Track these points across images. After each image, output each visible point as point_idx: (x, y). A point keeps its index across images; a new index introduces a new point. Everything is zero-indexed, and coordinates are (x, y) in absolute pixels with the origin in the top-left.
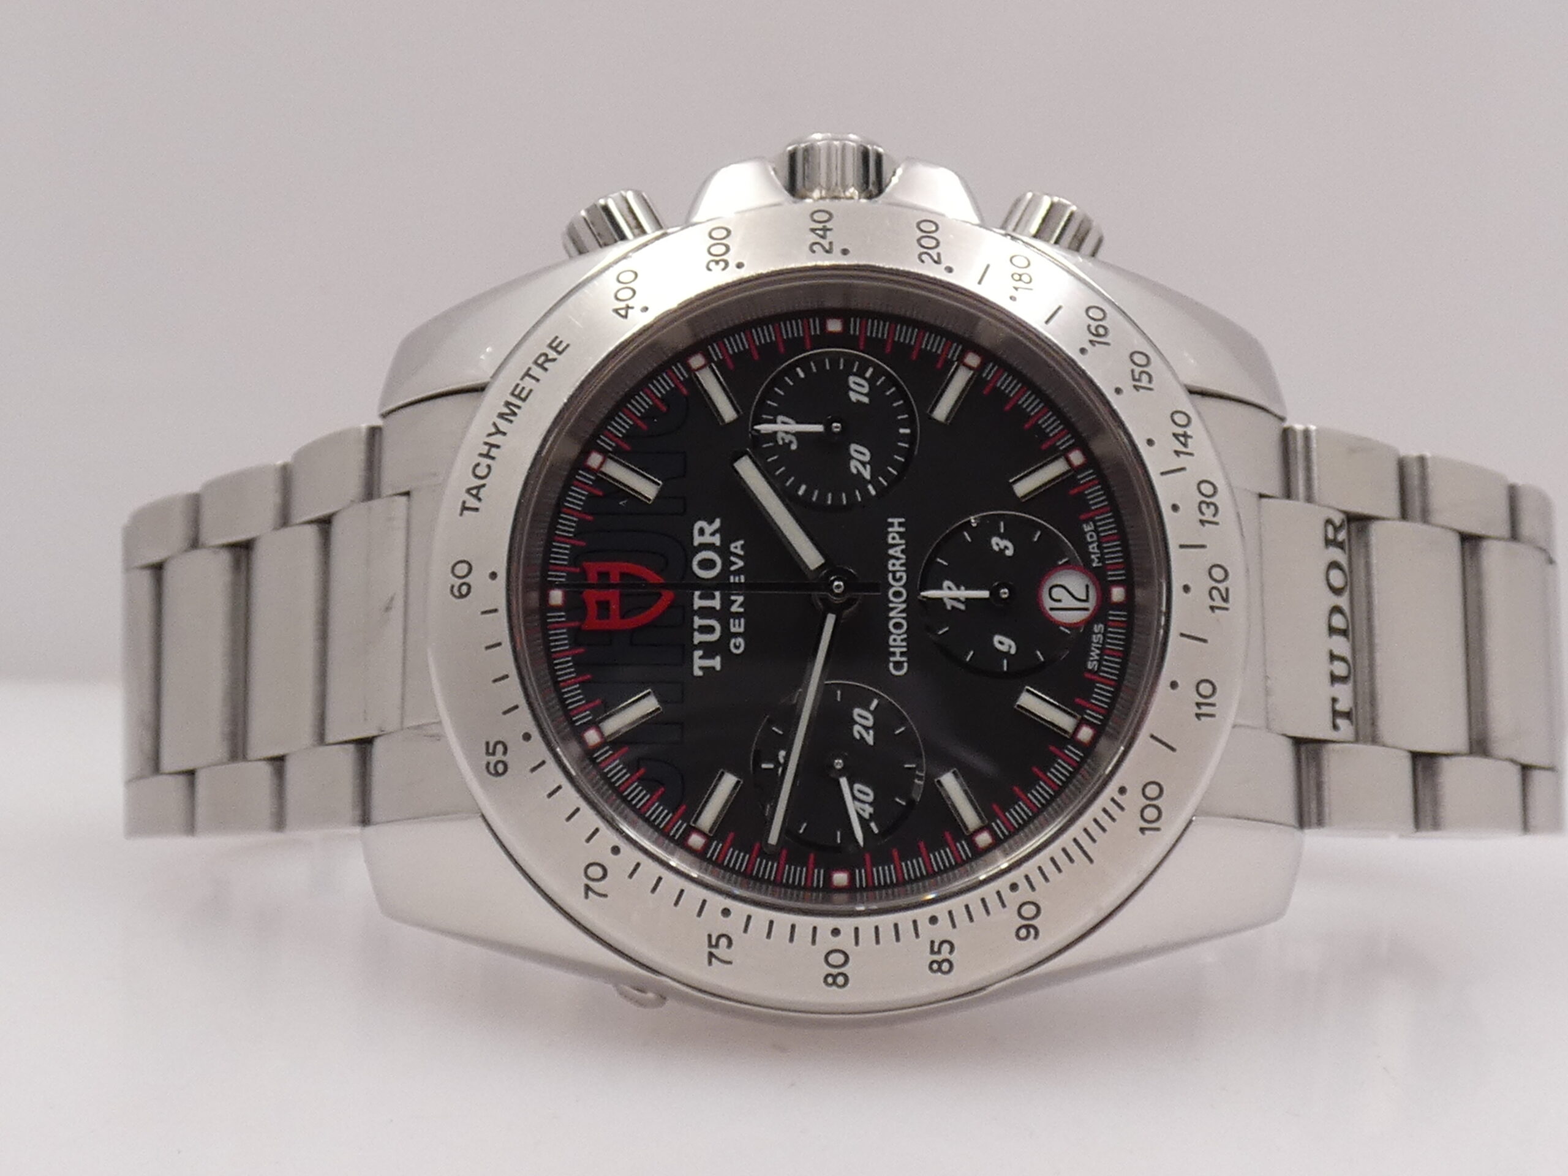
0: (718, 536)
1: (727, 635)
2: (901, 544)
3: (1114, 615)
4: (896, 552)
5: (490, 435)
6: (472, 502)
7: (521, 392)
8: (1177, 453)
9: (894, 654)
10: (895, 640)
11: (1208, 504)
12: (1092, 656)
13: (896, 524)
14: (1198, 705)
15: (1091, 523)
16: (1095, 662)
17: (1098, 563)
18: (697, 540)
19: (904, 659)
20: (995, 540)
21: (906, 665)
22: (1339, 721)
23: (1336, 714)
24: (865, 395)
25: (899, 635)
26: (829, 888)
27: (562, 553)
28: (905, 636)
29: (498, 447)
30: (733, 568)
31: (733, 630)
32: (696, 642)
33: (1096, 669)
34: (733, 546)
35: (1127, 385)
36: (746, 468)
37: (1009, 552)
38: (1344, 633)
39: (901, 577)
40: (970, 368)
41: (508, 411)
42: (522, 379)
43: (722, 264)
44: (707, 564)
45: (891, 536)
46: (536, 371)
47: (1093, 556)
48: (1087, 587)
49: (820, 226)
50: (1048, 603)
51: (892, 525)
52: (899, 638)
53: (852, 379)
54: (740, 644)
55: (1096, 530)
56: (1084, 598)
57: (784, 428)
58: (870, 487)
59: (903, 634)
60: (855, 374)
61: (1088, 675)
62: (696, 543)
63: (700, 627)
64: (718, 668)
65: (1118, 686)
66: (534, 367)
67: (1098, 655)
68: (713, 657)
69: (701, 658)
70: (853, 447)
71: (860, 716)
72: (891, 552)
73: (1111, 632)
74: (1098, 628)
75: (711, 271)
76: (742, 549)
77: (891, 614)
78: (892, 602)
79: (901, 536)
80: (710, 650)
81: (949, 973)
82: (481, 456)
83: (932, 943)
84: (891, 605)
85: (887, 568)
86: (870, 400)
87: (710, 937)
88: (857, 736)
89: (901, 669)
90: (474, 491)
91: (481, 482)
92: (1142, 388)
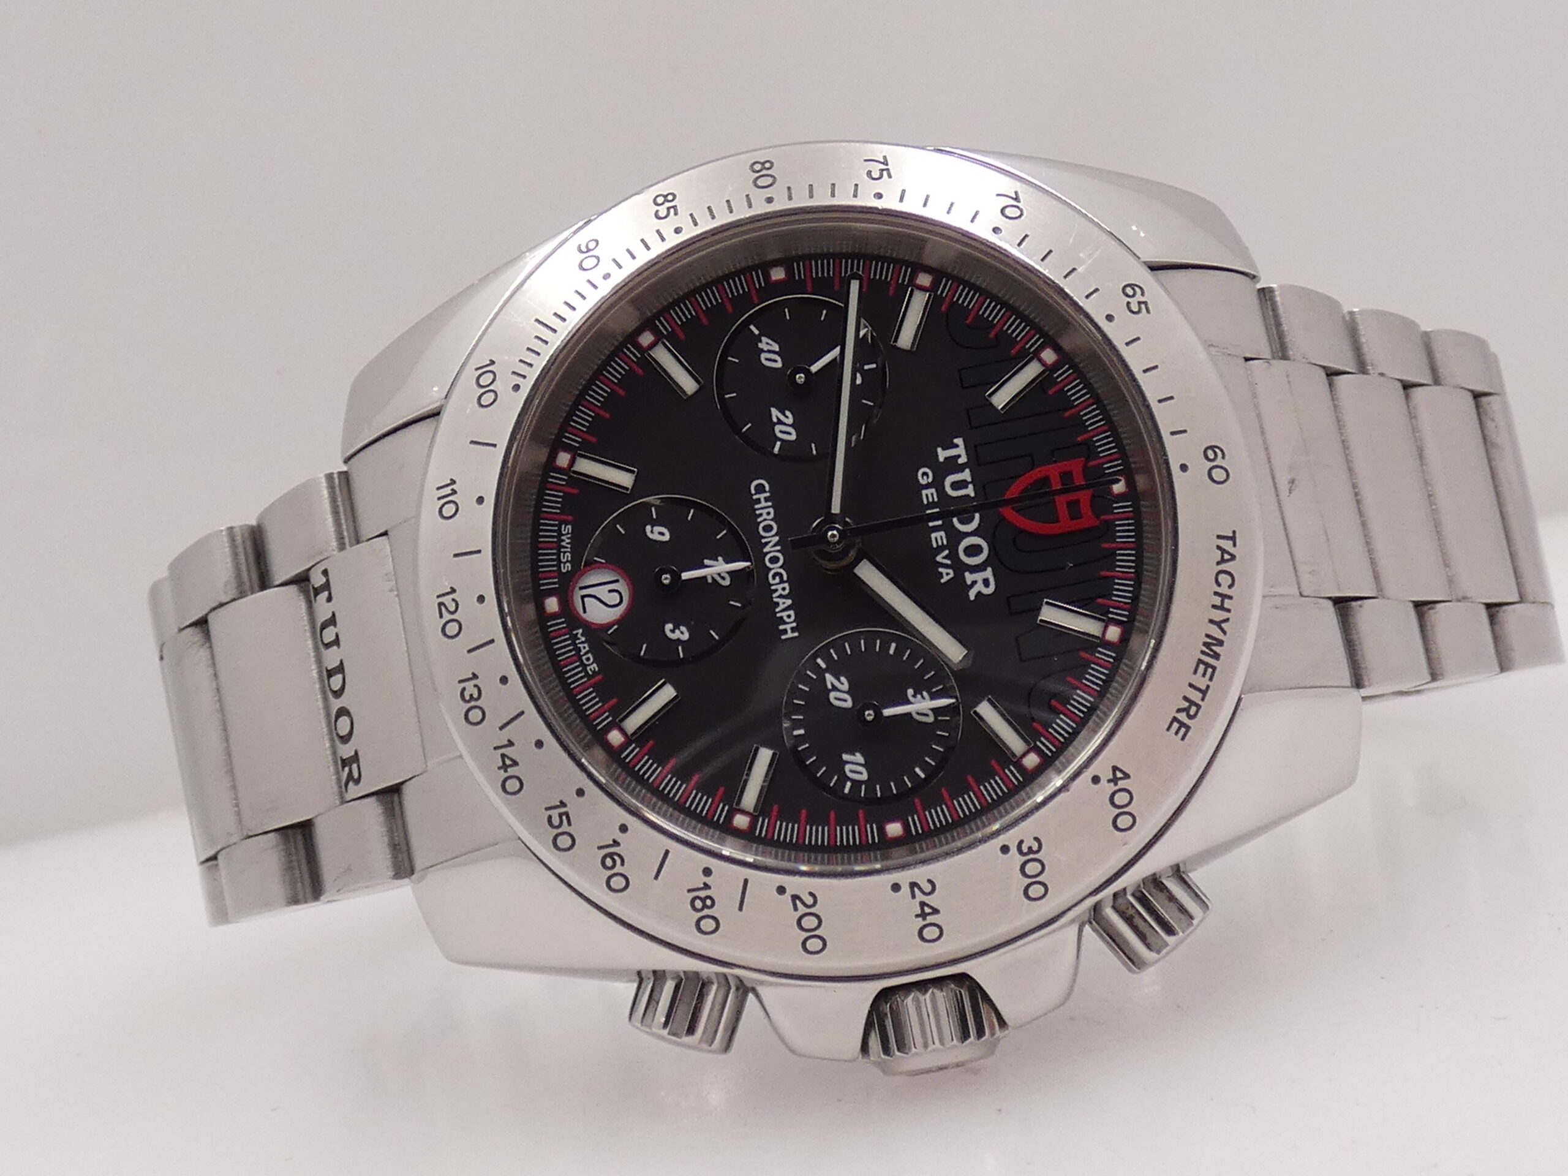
0: (969, 582)
1: (938, 484)
2: (781, 611)
3: (552, 583)
4: (784, 603)
5: (1227, 620)
6: (1227, 545)
7: (1205, 671)
8: (511, 744)
9: (767, 500)
10: (768, 513)
11: (472, 699)
12: (568, 538)
13: (789, 631)
15: (590, 673)
16: (564, 532)
17: (577, 634)
18: (988, 573)
19: (755, 497)
20: (686, 637)
21: (753, 492)
22: (324, 580)
23: (327, 586)
24: (848, 762)
25: (765, 520)
26: (786, 262)
27: (1124, 532)
28: (759, 520)
29: (1214, 607)
30: (946, 552)
31: (933, 490)
32: (967, 471)
33: (563, 526)
34: (952, 575)
35: (574, 805)
36: (953, 651)
37: (669, 627)
39: (774, 577)
40: (743, 812)
41: (1214, 648)
42: (1208, 687)
43: (1025, 849)
44: (973, 550)
45: (792, 618)
46: (1196, 696)
47: (583, 639)
48: (585, 611)
49: (929, 919)
50: (622, 587)
51: (793, 630)
52: (765, 516)
53: (864, 776)
54: (923, 477)
55: (585, 666)
56: (586, 599)
57: (922, 707)
58: (823, 666)
59: (761, 522)
60: (860, 782)
61: (570, 518)
62: (989, 569)
63: (966, 487)
64: (939, 450)
65: (536, 516)
66: (1198, 700)
67: (563, 541)
68: (946, 459)
69: (959, 456)
70: (849, 704)
71: (789, 433)
72: (789, 602)
73: (553, 566)
74: (566, 568)
75: (1036, 839)
76: (941, 574)
77: (777, 538)
78: (778, 551)
79: (782, 621)
80: (952, 465)
81: (657, 196)
82: (1230, 598)
83: (676, 214)
84: (779, 548)
85: (790, 585)
86: (841, 757)
87: (890, 176)
88: (788, 413)
89: (757, 486)
90: (1227, 557)
91: (1222, 567)
92: (556, 807)
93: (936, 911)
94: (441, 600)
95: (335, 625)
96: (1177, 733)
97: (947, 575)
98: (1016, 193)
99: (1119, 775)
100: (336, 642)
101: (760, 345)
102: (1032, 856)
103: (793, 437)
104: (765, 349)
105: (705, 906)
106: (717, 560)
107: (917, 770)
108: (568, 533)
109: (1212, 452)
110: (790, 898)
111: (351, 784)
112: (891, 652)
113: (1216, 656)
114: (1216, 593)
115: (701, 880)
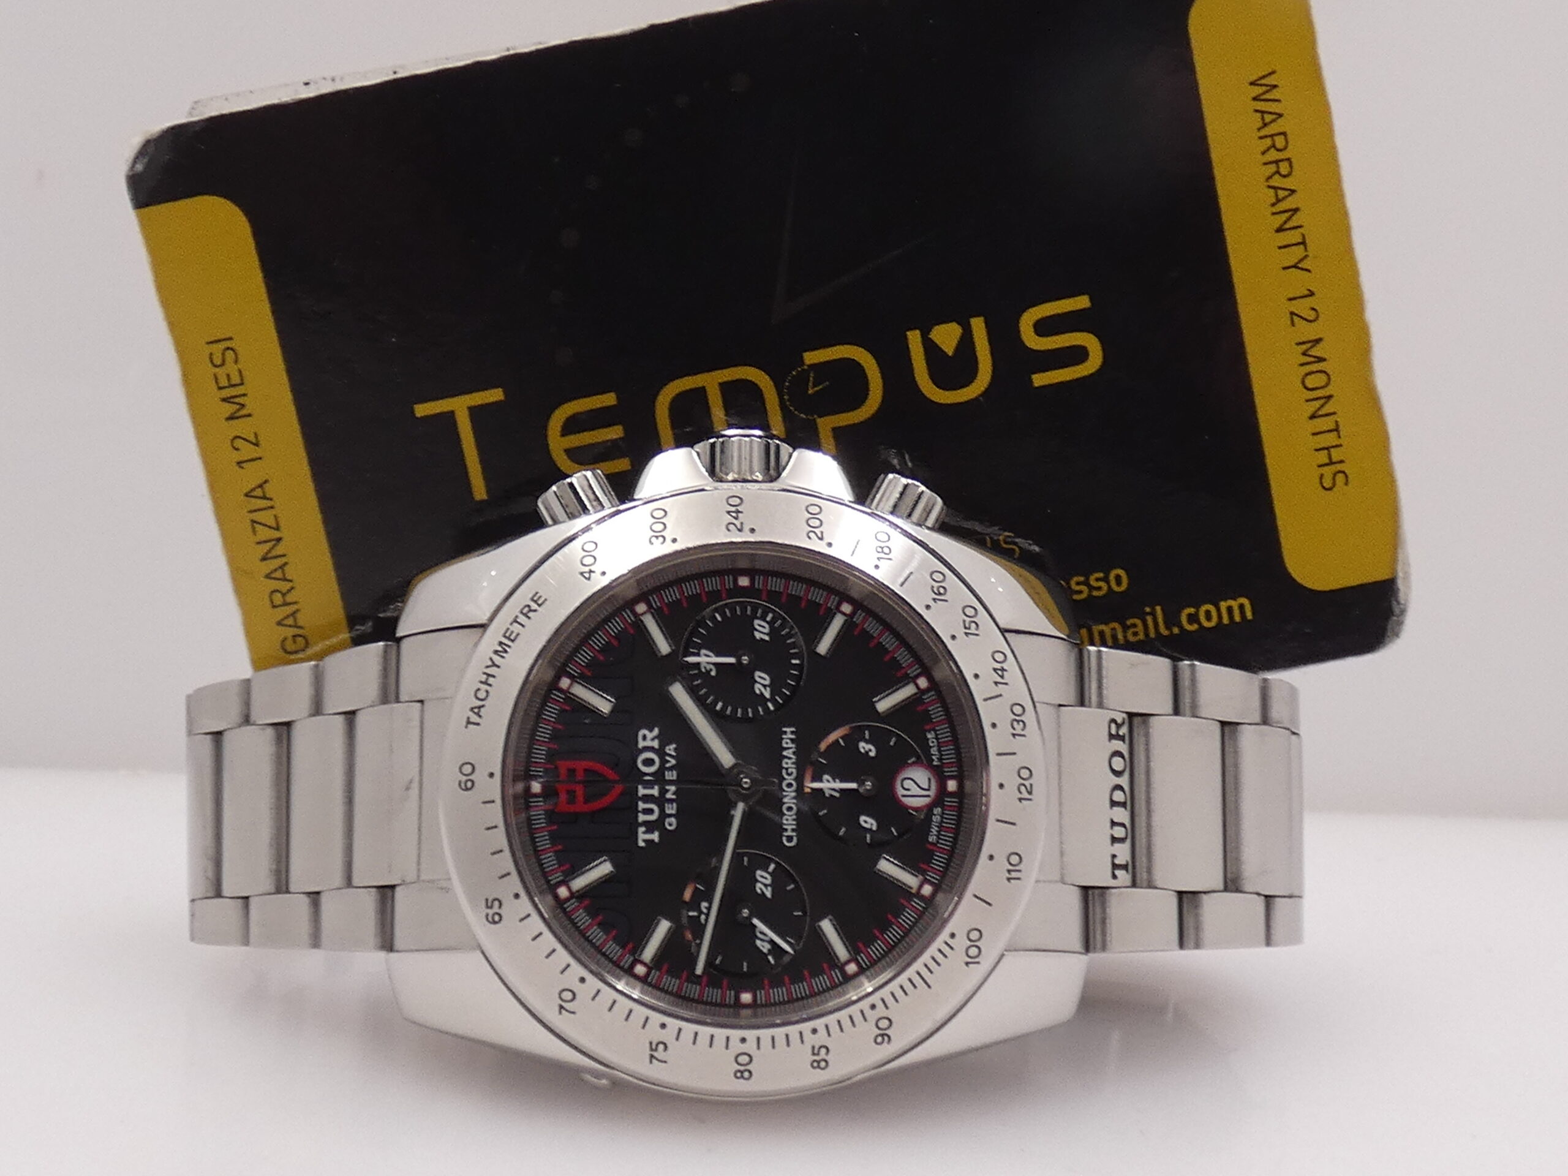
0: (656, 740)
1: (663, 815)
2: (791, 748)
3: (949, 801)
4: (789, 753)
5: (488, 667)
6: (474, 718)
7: (510, 635)
8: (996, 683)
9: (786, 830)
10: (787, 820)
11: (1018, 721)
12: (932, 832)
13: (789, 733)
14: (1009, 871)
15: (933, 732)
16: (934, 837)
17: (938, 762)
18: (641, 744)
19: (794, 834)
20: (862, 744)
21: (795, 838)
22: (1117, 872)
23: (1115, 866)
24: (767, 634)
25: (789, 816)
26: (738, 1005)
27: (540, 754)
28: (794, 817)
29: (494, 676)
30: (668, 765)
31: (668, 812)
32: (640, 821)
33: (935, 842)
34: (667, 748)
35: (960, 632)
36: (678, 692)
37: (872, 754)
38: (1123, 805)
39: (792, 773)
40: (844, 614)
41: (501, 649)
42: (511, 624)
43: (661, 539)
44: (649, 762)
45: (784, 742)
46: (522, 619)
47: (934, 757)
48: (929, 779)
49: (733, 509)
50: (900, 792)
51: (785, 733)
52: (790, 818)
53: (756, 622)
54: (673, 822)
55: (937, 739)
56: (927, 787)
57: (706, 659)
58: (770, 704)
59: (793, 815)
60: (759, 618)
61: (928, 846)
62: (640, 746)
63: (644, 809)
64: (657, 840)
65: (951, 853)
66: (521, 616)
67: (937, 831)
68: (653, 833)
69: (644, 833)
70: (758, 674)
71: (761, 876)
72: (785, 753)
73: (946, 814)
74: (937, 811)
75: (653, 544)
76: (674, 751)
77: (785, 800)
78: (786, 791)
79: (793, 741)
80: (650, 827)
81: (825, 1069)
82: (481, 682)
83: (813, 1048)
84: (785, 793)
85: (782, 765)
86: (770, 638)
87: (651, 1043)
88: (759, 891)
89: (792, 841)
90: (476, 710)
91: (480, 703)
92: (971, 634)
93: (729, 513)
94: (1030, 797)
95: (1112, 836)
96: (541, 597)
98: (560, 1013)
101: (769, 946)
102: (657, 534)
104: (766, 943)
106: (829, 792)
107: (720, 619)
108: (932, 836)
110: (825, 539)
111: (1120, 722)
112: (720, 704)
114: (490, 685)
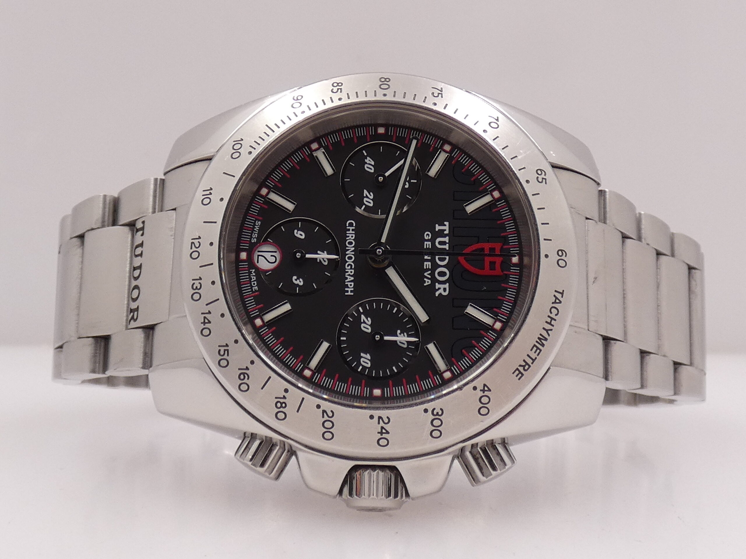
0: (437, 288)
1: (433, 240)
2: (348, 282)
3: (246, 246)
4: (350, 279)
5: (551, 330)
6: (559, 296)
7: (536, 351)
8: (209, 313)
9: (353, 230)
10: (352, 237)
11: (197, 289)
12: (258, 227)
13: (349, 292)
14: (210, 194)
15: (254, 290)
16: (256, 224)
17: (252, 271)
18: (447, 286)
19: (348, 228)
20: (301, 284)
21: (347, 225)
22: (142, 226)
23: (142, 229)
24: (362, 357)
25: (350, 239)
26: (386, 126)
27: (513, 281)
28: (347, 238)
29: (546, 322)
30: (430, 272)
31: (430, 243)
32: (447, 237)
33: (257, 221)
34: (430, 283)
35: (231, 346)
37: (295, 277)
38: (135, 269)
39: (348, 266)
40: (309, 369)
41: (543, 341)
42: (536, 358)
43: (435, 413)
44: (442, 274)
45: (352, 286)
46: (529, 361)
47: (254, 274)
48: (258, 262)
49: (384, 436)
50: (277, 255)
51: (351, 291)
52: (350, 237)
53: (369, 365)
54: (426, 237)
55: (252, 287)
56: (260, 257)
57: (403, 339)
58: (362, 311)
59: (348, 240)
60: (367, 368)
61: (260, 218)
62: (448, 284)
63: (445, 245)
64: (437, 225)
65: (246, 214)
66: (530, 363)
67: (255, 228)
68: (439, 230)
69: (445, 230)
70: (369, 331)
71: (370, 203)
72: (352, 278)
74: (254, 240)
75: (441, 409)
76: (425, 281)
77: (353, 249)
78: (353, 254)
79: (347, 286)
80: (441, 234)
81: (334, 83)
82: (555, 320)
83: (341, 92)
84: (353, 253)
85: (355, 271)
86: (360, 354)
87: (442, 97)
88: (371, 193)
89: (349, 223)
90: (557, 301)
91: (554, 305)
92: (224, 346)
93: (387, 432)
94: (193, 241)
95: (142, 247)
96: (517, 376)
97: (428, 282)
98: (498, 117)
99: (486, 389)
100: (141, 255)
101: (366, 161)
102: (437, 417)
103: (371, 205)
104: (368, 163)
105: (281, 407)
106: (324, 252)
107: (394, 368)
108: (258, 225)
109: (561, 252)
110: (322, 411)
111: (132, 321)
112: (394, 312)
113: (543, 345)
114: (549, 316)
115: (282, 394)
